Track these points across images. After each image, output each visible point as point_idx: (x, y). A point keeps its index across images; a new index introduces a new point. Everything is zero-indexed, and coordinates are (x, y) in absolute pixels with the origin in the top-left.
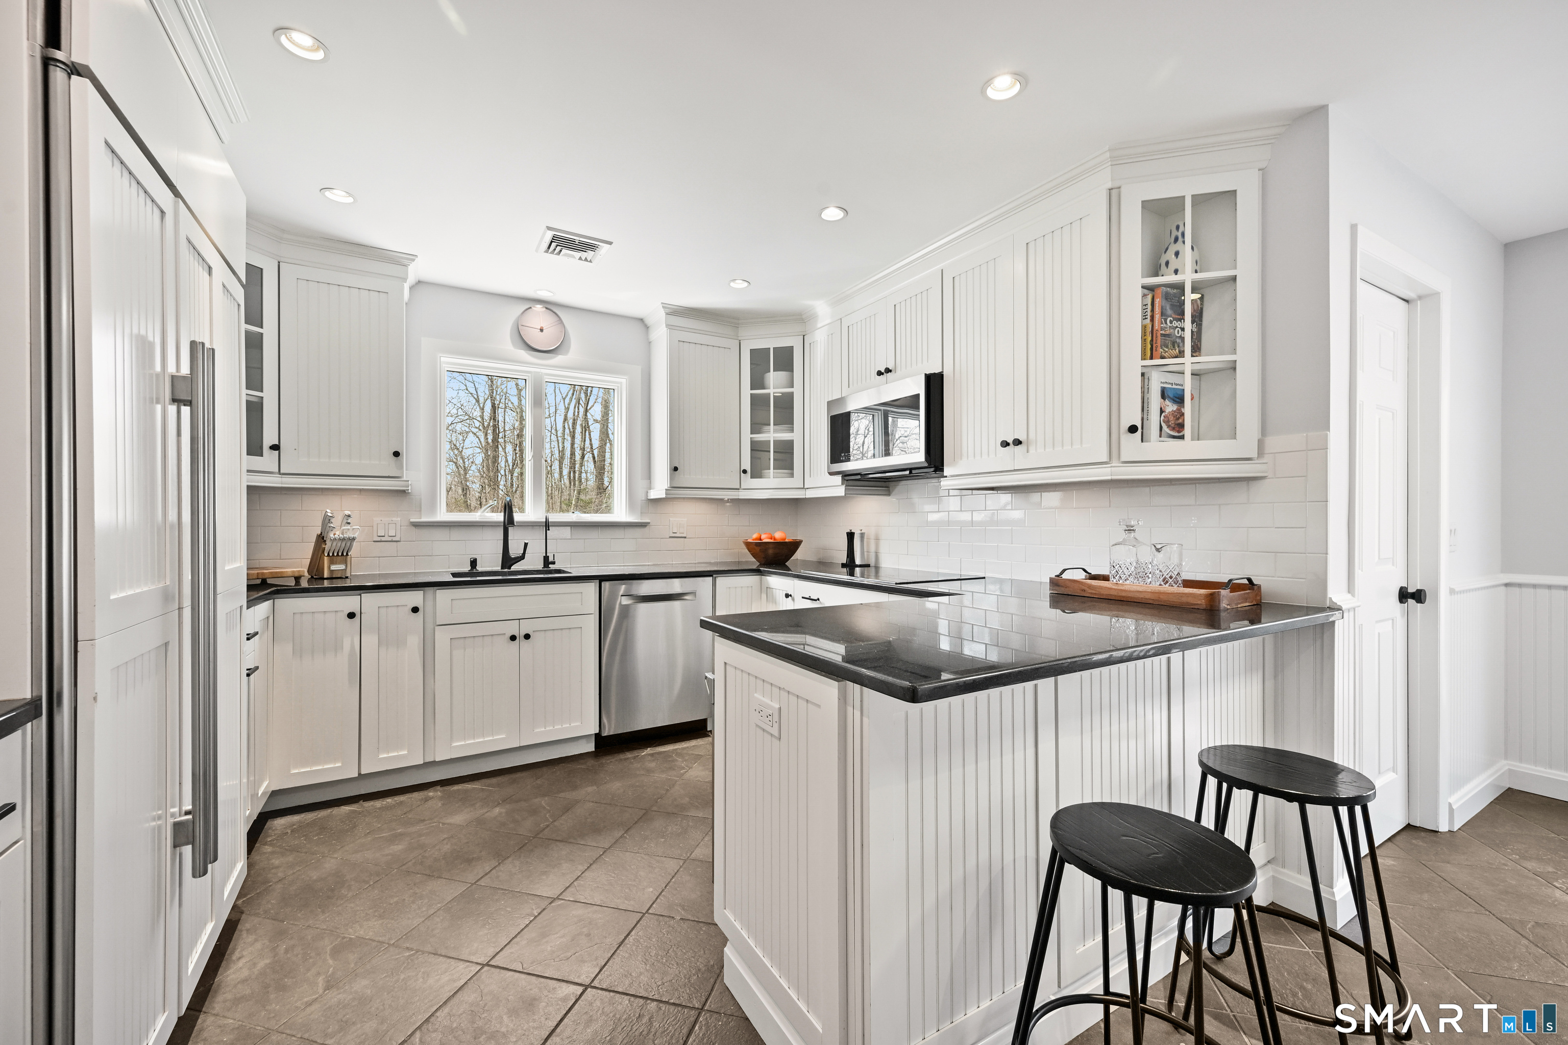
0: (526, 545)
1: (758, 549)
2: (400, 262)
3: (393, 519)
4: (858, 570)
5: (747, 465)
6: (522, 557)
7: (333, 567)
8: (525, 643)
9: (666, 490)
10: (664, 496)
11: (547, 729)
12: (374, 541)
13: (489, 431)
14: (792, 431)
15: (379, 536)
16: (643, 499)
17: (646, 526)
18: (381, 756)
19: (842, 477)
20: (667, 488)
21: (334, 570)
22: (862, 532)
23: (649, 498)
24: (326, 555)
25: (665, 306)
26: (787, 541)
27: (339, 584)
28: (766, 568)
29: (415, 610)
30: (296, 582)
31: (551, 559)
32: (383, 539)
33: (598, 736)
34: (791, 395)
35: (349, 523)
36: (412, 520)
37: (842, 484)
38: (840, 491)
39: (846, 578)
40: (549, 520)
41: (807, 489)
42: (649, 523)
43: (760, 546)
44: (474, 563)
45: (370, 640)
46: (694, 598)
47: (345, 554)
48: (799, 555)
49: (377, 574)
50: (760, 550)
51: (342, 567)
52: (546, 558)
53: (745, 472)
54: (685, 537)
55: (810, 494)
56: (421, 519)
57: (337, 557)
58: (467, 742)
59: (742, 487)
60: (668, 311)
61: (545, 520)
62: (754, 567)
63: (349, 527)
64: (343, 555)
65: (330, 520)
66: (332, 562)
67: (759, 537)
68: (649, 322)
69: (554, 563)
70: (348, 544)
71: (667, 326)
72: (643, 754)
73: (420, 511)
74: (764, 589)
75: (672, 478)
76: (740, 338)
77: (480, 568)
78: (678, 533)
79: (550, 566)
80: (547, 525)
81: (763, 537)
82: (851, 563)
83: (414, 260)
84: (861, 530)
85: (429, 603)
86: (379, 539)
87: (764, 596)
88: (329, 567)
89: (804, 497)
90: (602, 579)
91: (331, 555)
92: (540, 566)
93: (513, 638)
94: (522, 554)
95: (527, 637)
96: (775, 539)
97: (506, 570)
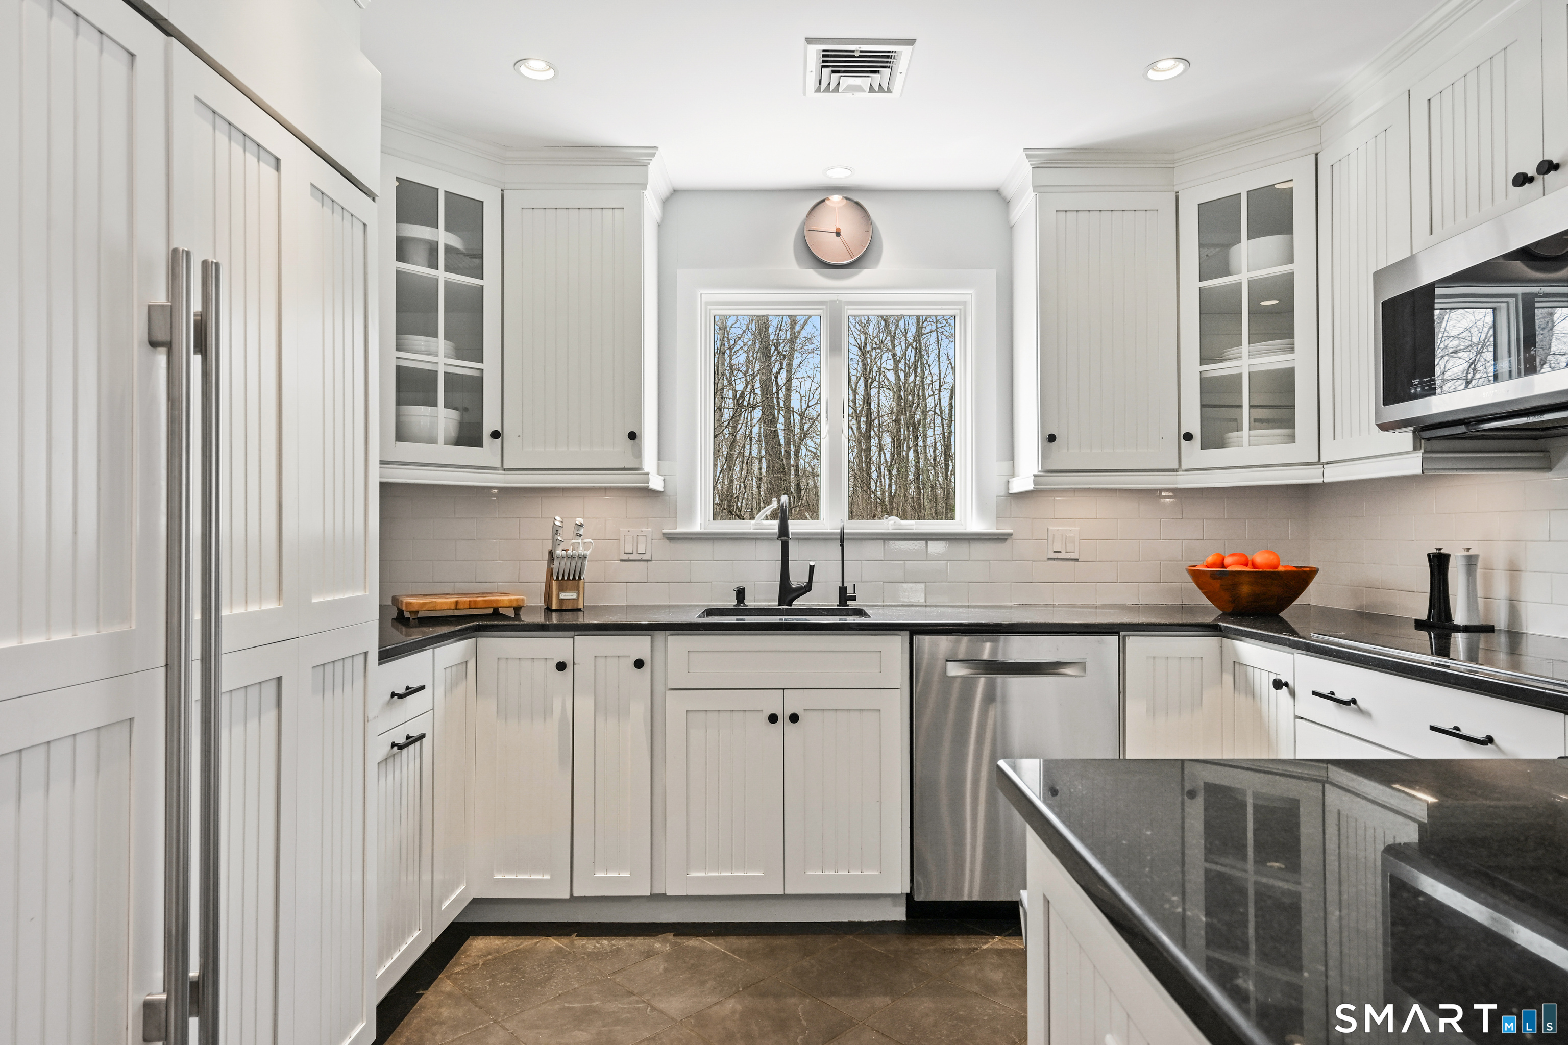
0: (812, 569)
1: (1217, 584)
2: (638, 162)
3: (643, 529)
4: (1459, 641)
5: (1193, 424)
6: (808, 588)
7: (564, 595)
8: (790, 727)
9: (1035, 476)
10: (1030, 487)
11: (827, 873)
12: (621, 560)
13: (862, 419)
14: (1291, 349)
15: (626, 553)
16: (1003, 494)
17: (1005, 540)
18: (598, 875)
19: (1414, 432)
20: (1036, 473)
21: (564, 599)
22: (1471, 552)
23: (1010, 492)
24: (555, 578)
25: (1030, 153)
26: (1280, 569)
27: (569, 619)
28: (1233, 624)
29: (639, 664)
30: (516, 614)
31: (850, 592)
32: (631, 557)
33: (909, 897)
34: (1288, 282)
35: (580, 535)
36: (665, 531)
37: (1415, 449)
38: (1413, 464)
39: (1427, 659)
40: (845, 531)
41: (1327, 463)
42: (1011, 535)
43: (1221, 578)
44: (741, 594)
45: (585, 705)
46: (1081, 674)
47: (577, 578)
48: (1311, 596)
49: (623, 606)
50: (1221, 585)
51: (572, 595)
52: (843, 590)
53: (1188, 437)
54: (1077, 560)
55: (1333, 475)
56: (676, 529)
57: (567, 582)
58: (710, 874)
59: (1184, 466)
60: (1036, 161)
61: (839, 531)
62: (1209, 620)
63: (580, 541)
64: (573, 579)
65: (557, 531)
66: (561, 589)
67: (1219, 562)
68: (1008, 192)
69: (854, 598)
70: (579, 564)
71: (1036, 188)
72: (985, 947)
73: (676, 517)
74: (1228, 665)
75: (1045, 456)
76: (1176, 189)
77: (750, 602)
78: (1064, 552)
79: (849, 602)
80: (842, 539)
81: (1228, 561)
82: (1440, 619)
83: (653, 155)
84: (1468, 549)
85: (659, 655)
86: (626, 557)
87: (1228, 679)
88: (558, 595)
89: (1320, 481)
90: (915, 630)
91: (560, 578)
92: (833, 602)
93: (773, 719)
94: (808, 583)
95: (794, 718)
96: (1254, 566)
97: (785, 607)
